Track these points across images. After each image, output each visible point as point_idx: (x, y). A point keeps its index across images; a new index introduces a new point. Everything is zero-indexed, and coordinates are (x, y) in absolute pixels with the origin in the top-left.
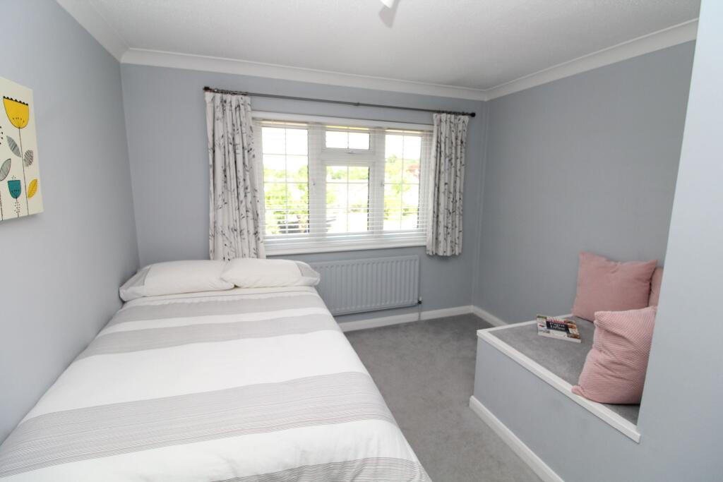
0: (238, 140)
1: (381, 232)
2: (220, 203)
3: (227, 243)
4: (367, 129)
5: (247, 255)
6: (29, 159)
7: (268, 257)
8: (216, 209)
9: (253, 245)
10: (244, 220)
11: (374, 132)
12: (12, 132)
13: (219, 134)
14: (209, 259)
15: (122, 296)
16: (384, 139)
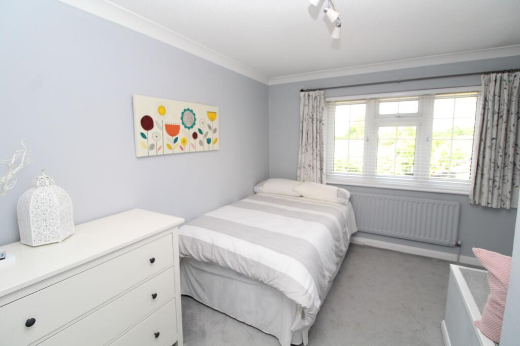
0: (315, 116)
1: (427, 179)
2: (304, 150)
3: (306, 173)
4: (417, 97)
5: (315, 181)
6: (215, 131)
7: (327, 184)
8: (302, 153)
9: (319, 175)
10: (315, 161)
11: (423, 98)
12: (210, 123)
13: (306, 112)
14: (296, 180)
15: (255, 190)
16: (433, 102)
